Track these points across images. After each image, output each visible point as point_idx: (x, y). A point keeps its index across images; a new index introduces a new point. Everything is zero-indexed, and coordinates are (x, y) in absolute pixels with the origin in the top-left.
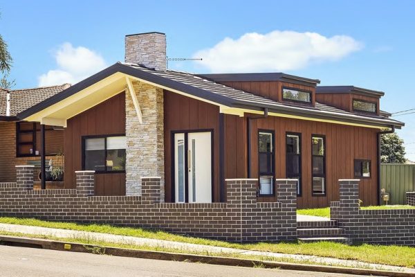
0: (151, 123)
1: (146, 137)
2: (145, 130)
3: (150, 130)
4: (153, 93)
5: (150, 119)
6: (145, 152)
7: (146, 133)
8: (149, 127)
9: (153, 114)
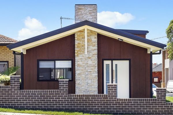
0: (93, 55)
1: (90, 62)
2: (89, 58)
3: (92, 58)
4: (95, 38)
5: (93, 52)
6: (89, 70)
7: (90, 60)
8: (92, 57)
9: (95, 49)
